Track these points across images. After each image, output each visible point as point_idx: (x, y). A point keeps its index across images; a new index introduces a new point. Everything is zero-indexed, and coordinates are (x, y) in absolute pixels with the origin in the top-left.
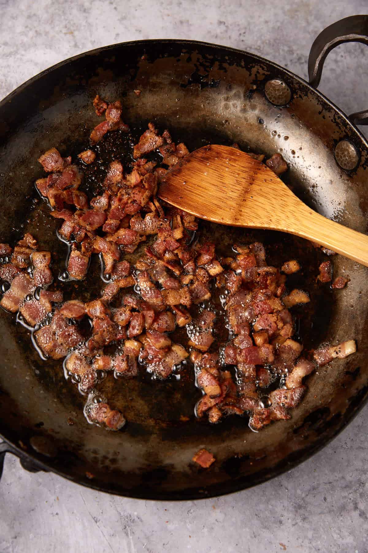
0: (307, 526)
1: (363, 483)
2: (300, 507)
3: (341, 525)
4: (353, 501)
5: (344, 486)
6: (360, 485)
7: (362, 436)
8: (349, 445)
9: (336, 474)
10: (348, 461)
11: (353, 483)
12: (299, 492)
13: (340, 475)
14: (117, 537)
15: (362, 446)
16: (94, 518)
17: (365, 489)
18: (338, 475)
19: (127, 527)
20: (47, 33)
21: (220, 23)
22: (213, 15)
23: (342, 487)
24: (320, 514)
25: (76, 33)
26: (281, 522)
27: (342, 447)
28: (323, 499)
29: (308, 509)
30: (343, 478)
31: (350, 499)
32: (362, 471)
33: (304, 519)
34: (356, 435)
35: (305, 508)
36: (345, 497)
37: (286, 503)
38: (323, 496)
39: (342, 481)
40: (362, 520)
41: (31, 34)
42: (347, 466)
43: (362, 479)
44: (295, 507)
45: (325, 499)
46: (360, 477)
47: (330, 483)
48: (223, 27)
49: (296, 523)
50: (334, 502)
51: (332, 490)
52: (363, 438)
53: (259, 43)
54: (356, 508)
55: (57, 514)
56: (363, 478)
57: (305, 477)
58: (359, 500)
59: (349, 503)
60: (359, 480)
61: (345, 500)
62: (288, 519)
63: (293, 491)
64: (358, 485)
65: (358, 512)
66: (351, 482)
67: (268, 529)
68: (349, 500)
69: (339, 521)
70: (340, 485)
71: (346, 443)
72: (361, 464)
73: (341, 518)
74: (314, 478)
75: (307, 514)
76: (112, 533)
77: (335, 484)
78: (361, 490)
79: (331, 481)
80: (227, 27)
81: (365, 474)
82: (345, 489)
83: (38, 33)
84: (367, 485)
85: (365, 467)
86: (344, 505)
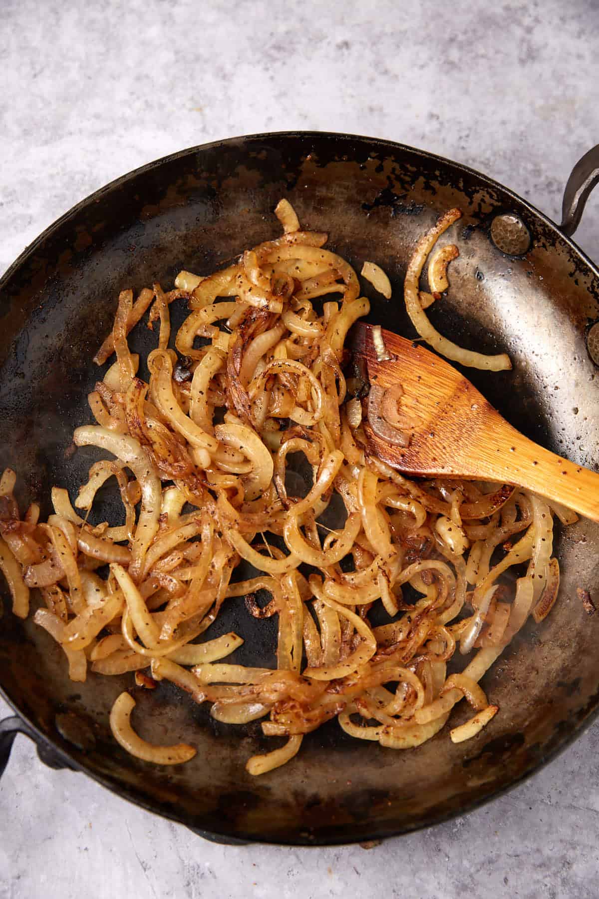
1: (569, 863)
2: (464, 888)
4: (550, 889)
5: (538, 863)
6: (564, 866)
7: (576, 788)
8: (554, 801)
9: (526, 842)
10: (550, 825)
11: (553, 861)
12: (466, 863)
13: (535, 846)
14: (174, 896)
15: (574, 804)
16: (142, 863)
17: (571, 872)
18: (530, 845)
19: (192, 884)
20: (161, 106)
21: (432, 116)
22: (422, 103)
23: (534, 865)
25: (207, 111)
27: (542, 801)
28: (502, 879)
29: (477, 893)
30: (538, 850)
31: (546, 885)
32: (570, 844)
34: (567, 785)
35: (472, 890)
36: (538, 881)
37: (443, 879)
38: (503, 876)
39: (537, 855)
41: (138, 104)
42: (547, 832)
43: (568, 857)
44: (457, 887)
45: (506, 880)
46: (565, 852)
47: (517, 856)
48: (435, 124)
50: (519, 887)
51: (518, 867)
52: (577, 793)
53: (488, 154)
55: (86, 849)
56: (571, 854)
57: (479, 842)
58: (559, 889)
60: (563, 857)
61: (537, 886)
63: (456, 862)
64: (561, 865)
66: (549, 859)
68: (543, 887)
70: (532, 861)
71: (549, 797)
72: (569, 832)
74: (493, 844)
76: (167, 890)
77: (523, 858)
78: (565, 874)
79: (518, 853)
80: (441, 124)
81: (574, 848)
82: (539, 869)
83: (148, 105)
84: (575, 867)
85: (576, 839)
86: (534, 894)
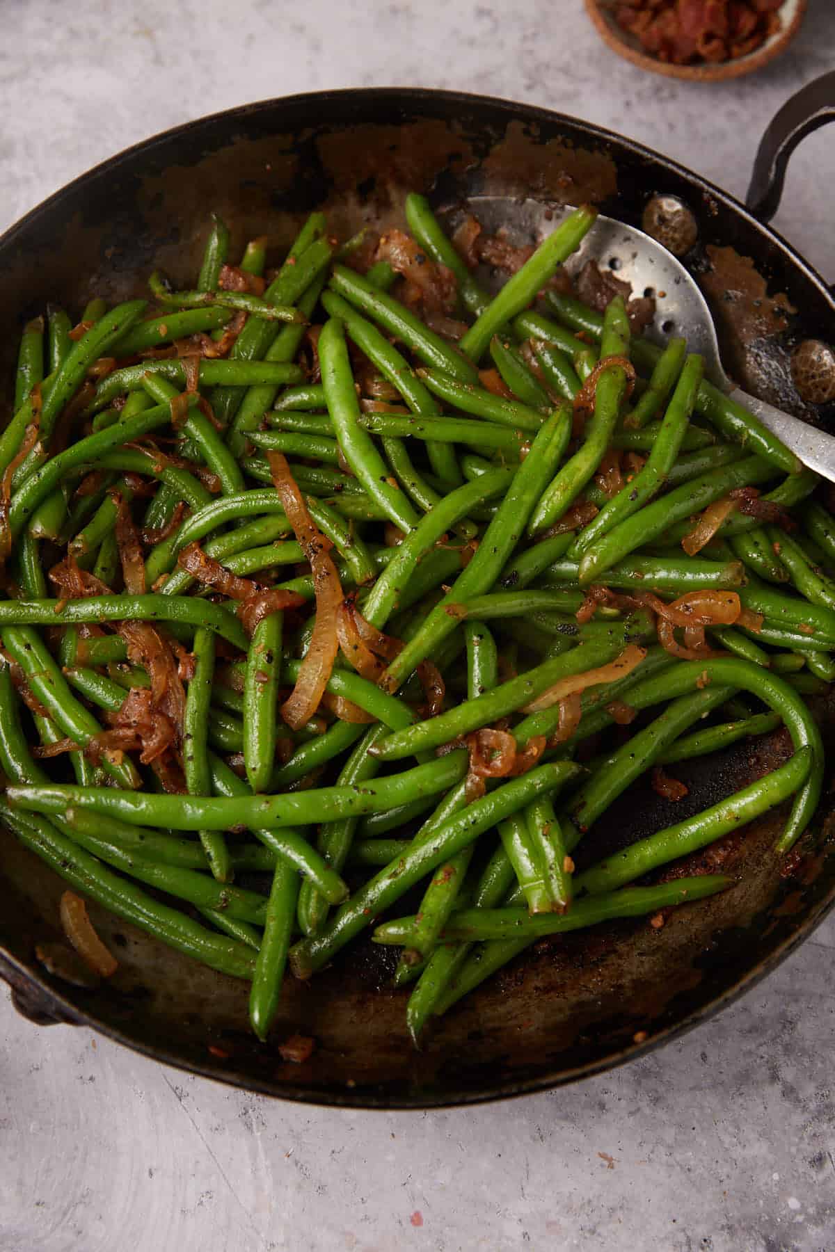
0: (662, 1115)
1: (791, 1023)
2: (646, 1073)
3: (740, 1115)
4: (767, 1062)
5: (747, 1026)
6: (785, 1027)
11: (768, 1022)
13: (739, 1004)
14: (227, 1132)
16: (175, 1090)
17: (796, 1034)
19: (250, 1111)
20: (93, 34)
21: (481, 12)
23: (742, 1029)
24: (691, 1089)
25: (159, 34)
26: (602, 1106)
28: (698, 1056)
29: (666, 1078)
30: (745, 1008)
31: (762, 1057)
32: (791, 995)
33: (656, 1100)
35: (658, 1076)
36: (750, 1053)
38: (699, 1051)
39: (744, 1017)
40: (787, 1104)
41: (59, 34)
43: (789, 1014)
44: (635, 1074)
45: (704, 1057)
46: (784, 1007)
48: (487, 23)
49: (639, 1109)
50: (724, 1064)
51: (719, 1038)
53: (567, 56)
54: (774, 1078)
55: (91, 1079)
56: (793, 1009)
58: (781, 1060)
59: (760, 1066)
60: (783, 1015)
61: (749, 1060)
62: (619, 1099)
64: (780, 1027)
65: (778, 1087)
66: (763, 1019)
67: (573, 1121)
68: (758, 1060)
69: (735, 1107)
70: (738, 1025)
72: (787, 978)
73: (741, 1101)
75: (662, 1089)
76: (215, 1125)
77: (725, 1022)
78: (786, 1038)
80: (496, 21)
81: (796, 1001)
82: (749, 1035)
83: (74, 34)
84: (799, 1026)
85: (797, 986)
86: (747, 1071)
